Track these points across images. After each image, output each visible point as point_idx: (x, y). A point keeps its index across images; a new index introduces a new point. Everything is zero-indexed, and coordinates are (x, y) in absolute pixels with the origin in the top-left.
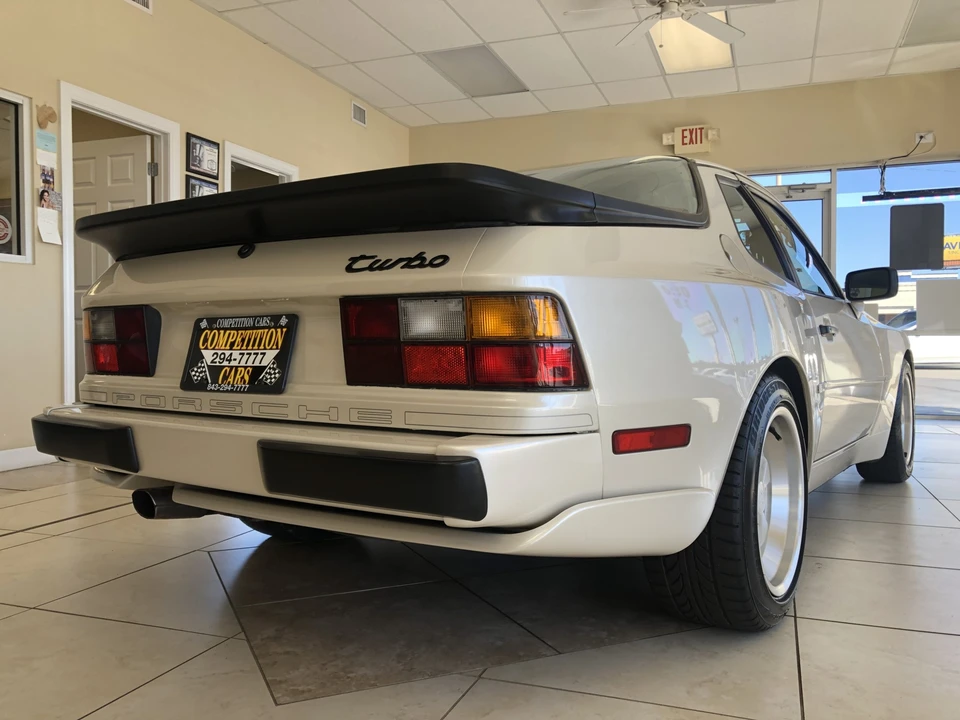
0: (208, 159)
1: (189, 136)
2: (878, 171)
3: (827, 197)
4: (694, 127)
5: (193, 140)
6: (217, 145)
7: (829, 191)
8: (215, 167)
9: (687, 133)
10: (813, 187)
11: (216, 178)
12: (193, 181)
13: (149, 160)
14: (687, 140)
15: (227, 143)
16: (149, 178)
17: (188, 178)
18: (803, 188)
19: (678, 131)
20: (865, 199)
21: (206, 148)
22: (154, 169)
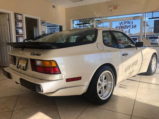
0: (20, 17)
1: (15, 13)
2: (152, 13)
3: (141, 18)
4: (115, 6)
5: (16, 14)
6: (22, 15)
7: (142, 17)
8: (21, 18)
9: (114, 7)
10: (139, 16)
11: (22, 21)
12: (16, 22)
13: (8, 18)
14: (114, 9)
15: (24, 14)
16: (8, 22)
17: (15, 21)
18: (137, 17)
19: (112, 7)
20: (149, 19)
21: (19, 15)
22: (9, 20)
